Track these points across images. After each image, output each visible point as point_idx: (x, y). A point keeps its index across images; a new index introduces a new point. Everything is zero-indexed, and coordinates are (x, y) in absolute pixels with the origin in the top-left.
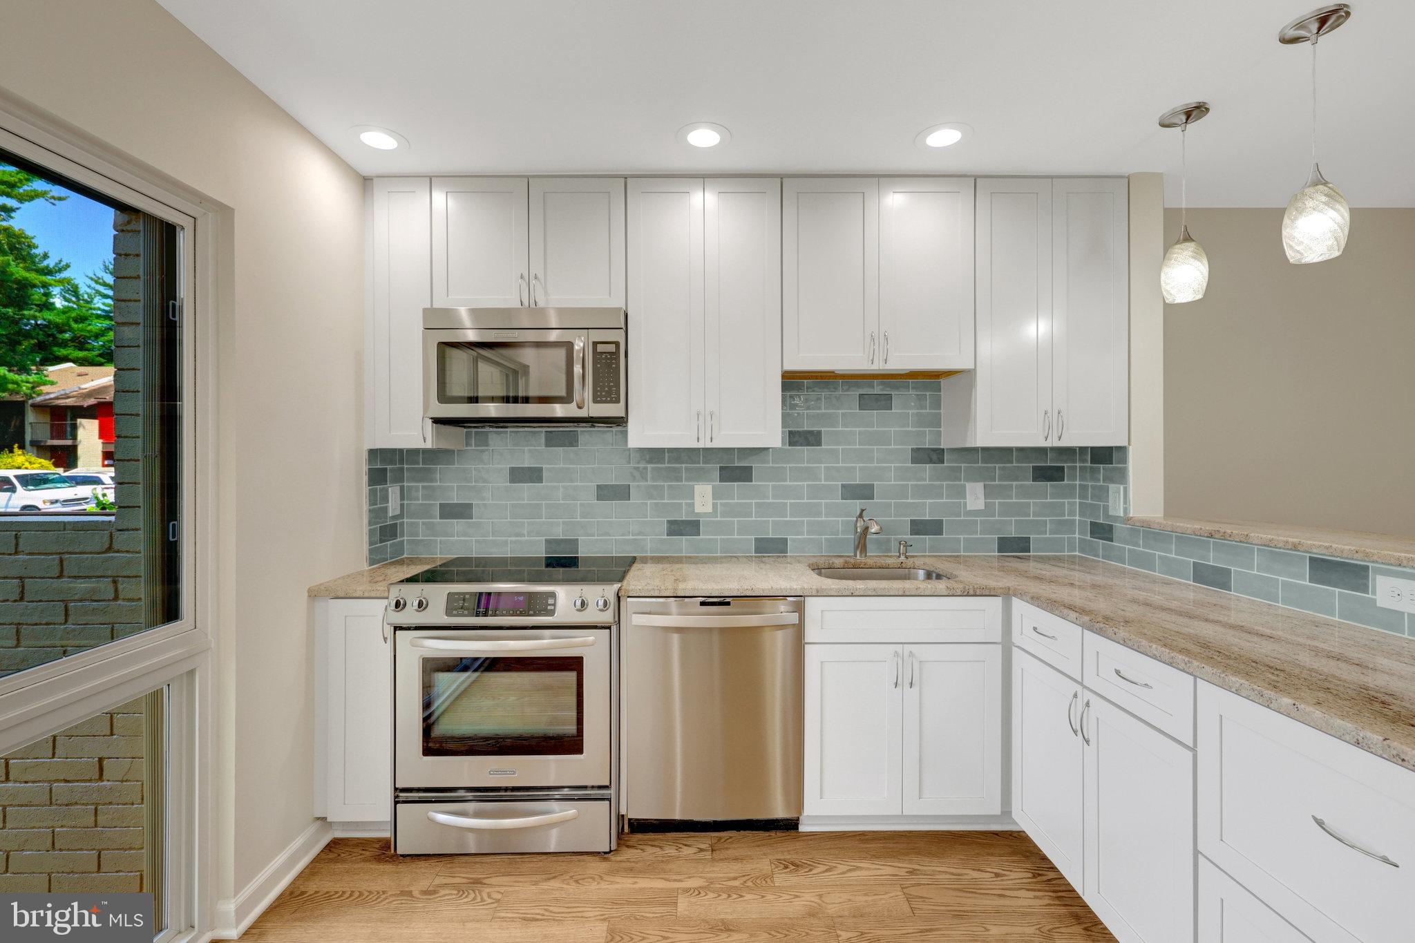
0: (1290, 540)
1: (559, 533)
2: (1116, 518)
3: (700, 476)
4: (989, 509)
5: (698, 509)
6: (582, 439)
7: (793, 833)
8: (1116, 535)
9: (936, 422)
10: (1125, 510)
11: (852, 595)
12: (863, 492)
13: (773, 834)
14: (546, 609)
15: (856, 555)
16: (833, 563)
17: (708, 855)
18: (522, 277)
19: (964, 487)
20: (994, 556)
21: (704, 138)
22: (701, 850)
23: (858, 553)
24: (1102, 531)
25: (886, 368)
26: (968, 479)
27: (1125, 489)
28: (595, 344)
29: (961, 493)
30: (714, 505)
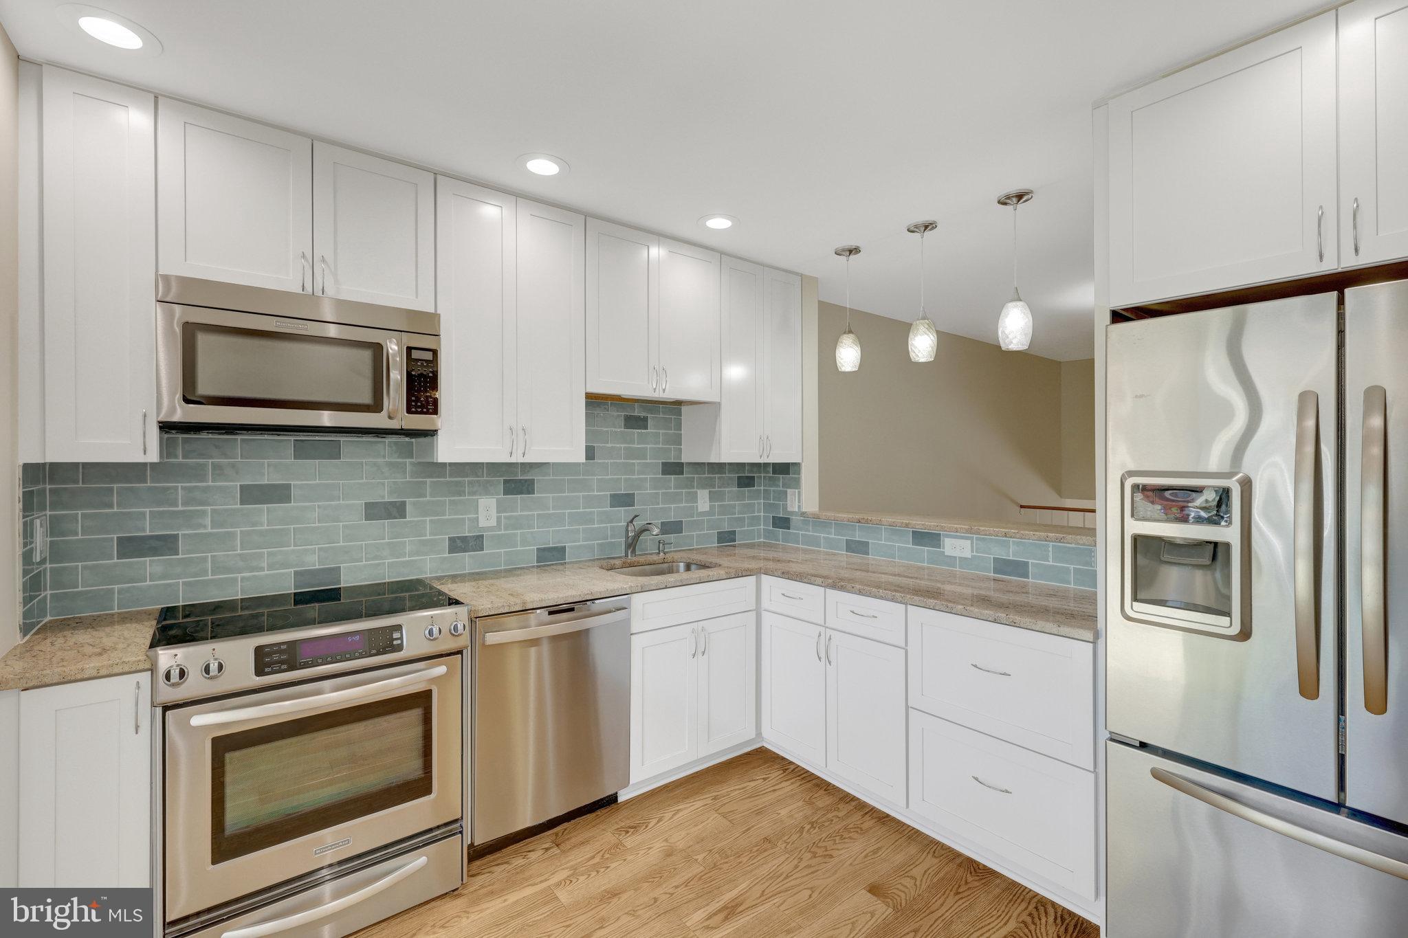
0: (904, 521)
1: (313, 562)
2: (792, 513)
3: (486, 490)
4: (711, 513)
5: (483, 523)
6: (344, 450)
7: (613, 806)
8: (792, 524)
9: (678, 440)
10: (799, 507)
11: (666, 588)
12: (623, 500)
13: (599, 812)
14: (392, 645)
15: (626, 555)
16: (614, 564)
17: (556, 851)
18: (304, 256)
19: (696, 493)
20: (715, 547)
21: (543, 167)
22: (547, 849)
23: (629, 552)
24: (782, 523)
25: (664, 396)
26: (698, 488)
27: (799, 493)
28: (409, 349)
29: (693, 498)
30: (499, 519)
